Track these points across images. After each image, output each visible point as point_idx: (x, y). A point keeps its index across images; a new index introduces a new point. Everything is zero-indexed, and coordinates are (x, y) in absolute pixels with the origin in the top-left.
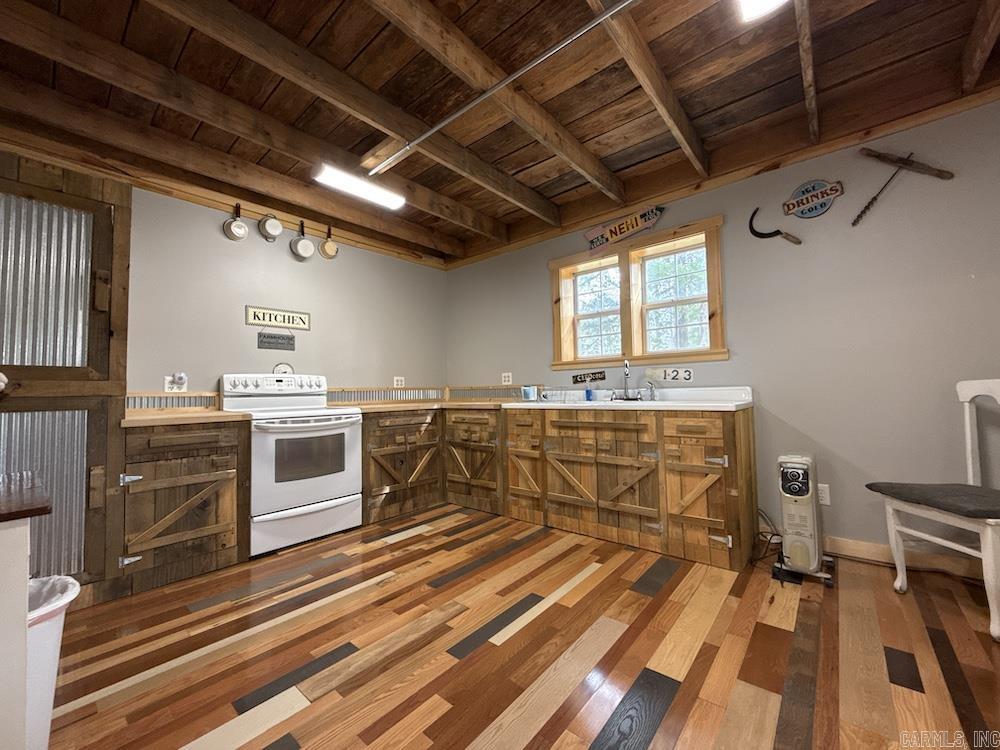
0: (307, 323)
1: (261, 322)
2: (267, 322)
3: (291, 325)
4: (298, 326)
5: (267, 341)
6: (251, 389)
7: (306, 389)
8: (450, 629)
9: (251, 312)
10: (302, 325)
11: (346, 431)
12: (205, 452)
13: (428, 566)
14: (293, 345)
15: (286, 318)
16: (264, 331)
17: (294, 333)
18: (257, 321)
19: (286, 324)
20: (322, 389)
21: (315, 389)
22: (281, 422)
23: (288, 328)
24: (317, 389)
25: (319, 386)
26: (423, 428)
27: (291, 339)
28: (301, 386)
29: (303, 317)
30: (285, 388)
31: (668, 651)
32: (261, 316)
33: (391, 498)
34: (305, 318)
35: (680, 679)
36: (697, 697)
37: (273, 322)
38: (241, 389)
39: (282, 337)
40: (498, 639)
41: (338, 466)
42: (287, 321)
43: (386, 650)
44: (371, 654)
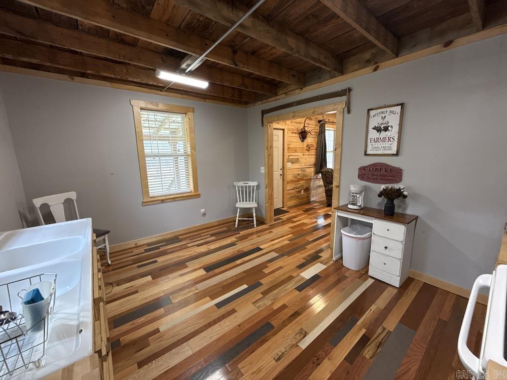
8: (262, 293)
43: (284, 287)
44: (289, 287)
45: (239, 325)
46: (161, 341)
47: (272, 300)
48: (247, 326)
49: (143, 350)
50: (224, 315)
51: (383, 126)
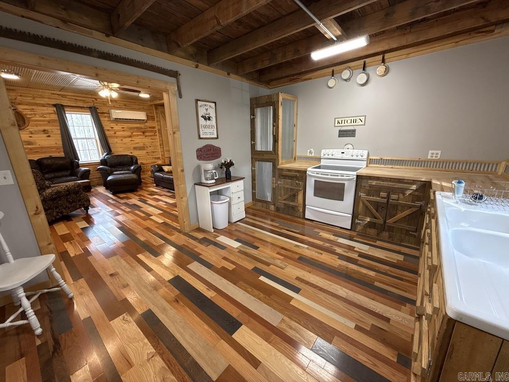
0: (363, 121)
1: (341, 125)
2: (343, 124)
3: (355, 124)
4: (359, 124)
5: (343, 134)
6: (330, 156)
7: (355, 157)
8: (268, 266)
9: (337, 120)
10: (361, 123)
11: (346, 183)
12: (295, 179)
13: (319, 255)
14: (355, 134)
15: (352, 120)
16: (342, 129)
17: (355, 128)
18: (339, 125)
19: (352, 124)
20: (364, 157)
21: (360, 157)
22: (317, 173)
23: (353, 126)
24: (361, 158)
25: (362, 156)
26: (408, 192)
27: (354, 131)
28: (352, 156)
29: (361, 118)
30: (344, 156)
31: (255, 339)
32: (340, 122)
33: (371, 225)
34: (363, 119)
35: (233, 336)
36: (222, 338)
37: (346, 124)
38: (326, 156)
39: (349, 131)
40: (262, 278)
41: (340, 197)
42: (352, 122)
45: (310, 272)
46: (361, 317)
47: (274, 260)
48: (308, 268)
49: (379, 326)
50: (306, 284)
51: (207, 116)
